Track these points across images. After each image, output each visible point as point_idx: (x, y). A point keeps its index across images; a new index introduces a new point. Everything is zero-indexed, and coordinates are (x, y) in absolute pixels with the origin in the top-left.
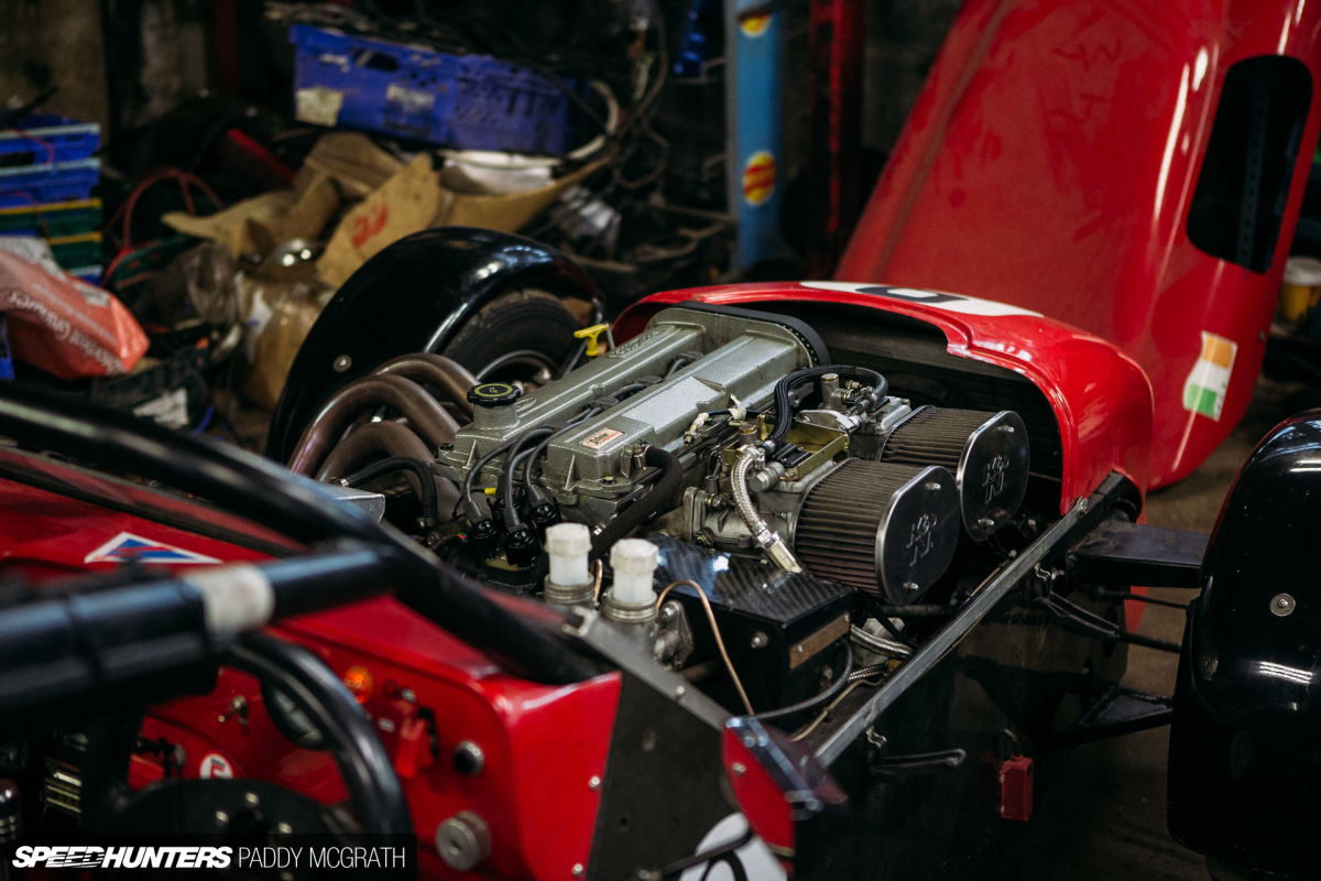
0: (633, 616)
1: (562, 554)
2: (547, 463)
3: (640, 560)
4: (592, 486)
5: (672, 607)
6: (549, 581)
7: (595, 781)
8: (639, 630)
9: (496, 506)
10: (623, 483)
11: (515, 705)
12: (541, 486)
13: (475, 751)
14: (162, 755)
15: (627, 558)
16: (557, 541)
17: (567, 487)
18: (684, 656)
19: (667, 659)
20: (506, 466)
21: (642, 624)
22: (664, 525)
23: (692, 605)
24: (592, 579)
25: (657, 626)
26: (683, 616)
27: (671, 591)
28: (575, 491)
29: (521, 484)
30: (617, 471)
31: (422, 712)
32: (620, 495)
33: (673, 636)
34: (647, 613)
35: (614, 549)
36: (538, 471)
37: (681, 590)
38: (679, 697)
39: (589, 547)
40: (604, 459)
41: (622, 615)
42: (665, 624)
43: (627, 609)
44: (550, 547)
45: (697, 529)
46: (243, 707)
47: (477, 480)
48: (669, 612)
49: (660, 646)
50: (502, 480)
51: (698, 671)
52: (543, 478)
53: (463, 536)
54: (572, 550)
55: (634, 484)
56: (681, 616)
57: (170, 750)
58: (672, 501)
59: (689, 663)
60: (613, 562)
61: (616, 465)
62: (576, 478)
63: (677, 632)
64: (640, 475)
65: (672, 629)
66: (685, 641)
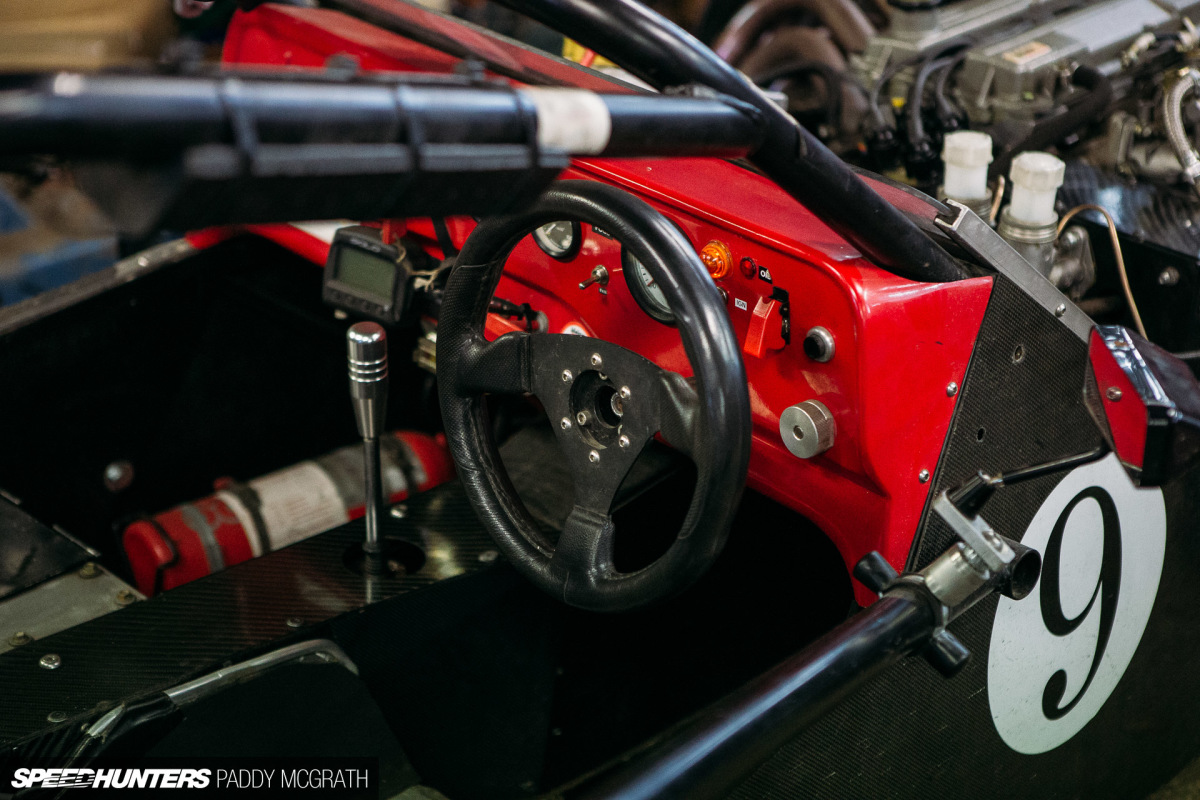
0: (1029, 236)
1: (960, 164)
2: (963, 75)
3: (1043, 174)
4: (1009, 103)
5: (1074, 233)
6: (943, 192)
7: (952, 386)
8: (1034, 251)
9: (902, 117)
10: (1045, 102)
11: (874, 295)
12: (953, 99)
13: (827, 338)
14: (525, 319)
15: (1028, 172)
16: (955, 149)
17: (982, 102)
18: (1083, 288)
19: (1065, 288)
20: (916, 76)
21: (1037, 245)
22: (1085, 153)
23: (1099, 234)
24: (989, 195)
25: (1054, 251)
26: (1088, 246)
27: (1075, 216)
28: (991, 109)
29: (931, 95)
30: (1038, 89)
31: (778, 295)
32: (1039, 115)
33: (1072, 266)
34: (1045, 235)
35: (1015, 162)
36: (952, 82)
37: (1090, 217)
38: (1059, 314)
39: (990, 158)
40: (1026, 75)
41: (1017, 234)
42: (1065, 251)
43: (1023, 228)
44: (947, 155)
45: (1120, 158)
46: (604, 277)
47: (886, 88)
48: (1071, 238)
49: (1057, 273)
50: (911, 90)
51: (1097, 304)
52: (957, 92)
53: (863, 147)
54: (970, 159)
55: (1056, 106)
56: (1084, 244)
57: (533, 316)
58: (1096, 127)
59: (1089, 295)
60: (1013, 176)
61: (1039, 82)
62: (992, 92)
63: (1078, 261)
64: (1064, 97)
65: (1073, 258)
66: (1086, 273)
